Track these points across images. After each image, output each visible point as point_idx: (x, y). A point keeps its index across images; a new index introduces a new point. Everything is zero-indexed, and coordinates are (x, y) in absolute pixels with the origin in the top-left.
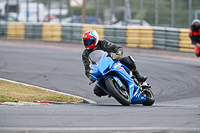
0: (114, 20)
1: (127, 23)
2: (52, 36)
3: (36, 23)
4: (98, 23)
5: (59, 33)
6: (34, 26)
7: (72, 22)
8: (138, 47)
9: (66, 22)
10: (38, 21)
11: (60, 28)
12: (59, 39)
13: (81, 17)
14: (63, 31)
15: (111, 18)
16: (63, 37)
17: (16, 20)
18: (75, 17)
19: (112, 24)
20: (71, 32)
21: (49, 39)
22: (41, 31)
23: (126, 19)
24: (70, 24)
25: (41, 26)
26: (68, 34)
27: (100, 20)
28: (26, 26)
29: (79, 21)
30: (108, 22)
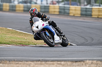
0: (86, 4)
1: (93, 5)
2: (54, 12)
3: (46, 5)
4: (78, 5)
5: (58, 10)
6: (45, 6)
7: (64, 4)
8: (98, 18)
9: (61, 5)
10: (47, 4)
11: (58, 7)
12: (58, 13)
13: (69, 2)
14: (60, 9)
15: (84, 3)
16: (60, 12)
17: (36, 3)
18: (66, 2)
19: (84, 6)
20: (64, 9)
21: (53, 13)
22: (49, 9)
23: (92, 3)
24: (63, 6)
25: (49, 6)
26: (63, 11)
27: (78, 4)
28: (41, 6)
29: (68, 4)
30: (83, 5)
